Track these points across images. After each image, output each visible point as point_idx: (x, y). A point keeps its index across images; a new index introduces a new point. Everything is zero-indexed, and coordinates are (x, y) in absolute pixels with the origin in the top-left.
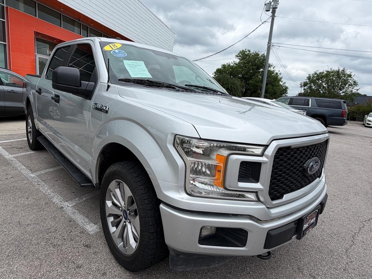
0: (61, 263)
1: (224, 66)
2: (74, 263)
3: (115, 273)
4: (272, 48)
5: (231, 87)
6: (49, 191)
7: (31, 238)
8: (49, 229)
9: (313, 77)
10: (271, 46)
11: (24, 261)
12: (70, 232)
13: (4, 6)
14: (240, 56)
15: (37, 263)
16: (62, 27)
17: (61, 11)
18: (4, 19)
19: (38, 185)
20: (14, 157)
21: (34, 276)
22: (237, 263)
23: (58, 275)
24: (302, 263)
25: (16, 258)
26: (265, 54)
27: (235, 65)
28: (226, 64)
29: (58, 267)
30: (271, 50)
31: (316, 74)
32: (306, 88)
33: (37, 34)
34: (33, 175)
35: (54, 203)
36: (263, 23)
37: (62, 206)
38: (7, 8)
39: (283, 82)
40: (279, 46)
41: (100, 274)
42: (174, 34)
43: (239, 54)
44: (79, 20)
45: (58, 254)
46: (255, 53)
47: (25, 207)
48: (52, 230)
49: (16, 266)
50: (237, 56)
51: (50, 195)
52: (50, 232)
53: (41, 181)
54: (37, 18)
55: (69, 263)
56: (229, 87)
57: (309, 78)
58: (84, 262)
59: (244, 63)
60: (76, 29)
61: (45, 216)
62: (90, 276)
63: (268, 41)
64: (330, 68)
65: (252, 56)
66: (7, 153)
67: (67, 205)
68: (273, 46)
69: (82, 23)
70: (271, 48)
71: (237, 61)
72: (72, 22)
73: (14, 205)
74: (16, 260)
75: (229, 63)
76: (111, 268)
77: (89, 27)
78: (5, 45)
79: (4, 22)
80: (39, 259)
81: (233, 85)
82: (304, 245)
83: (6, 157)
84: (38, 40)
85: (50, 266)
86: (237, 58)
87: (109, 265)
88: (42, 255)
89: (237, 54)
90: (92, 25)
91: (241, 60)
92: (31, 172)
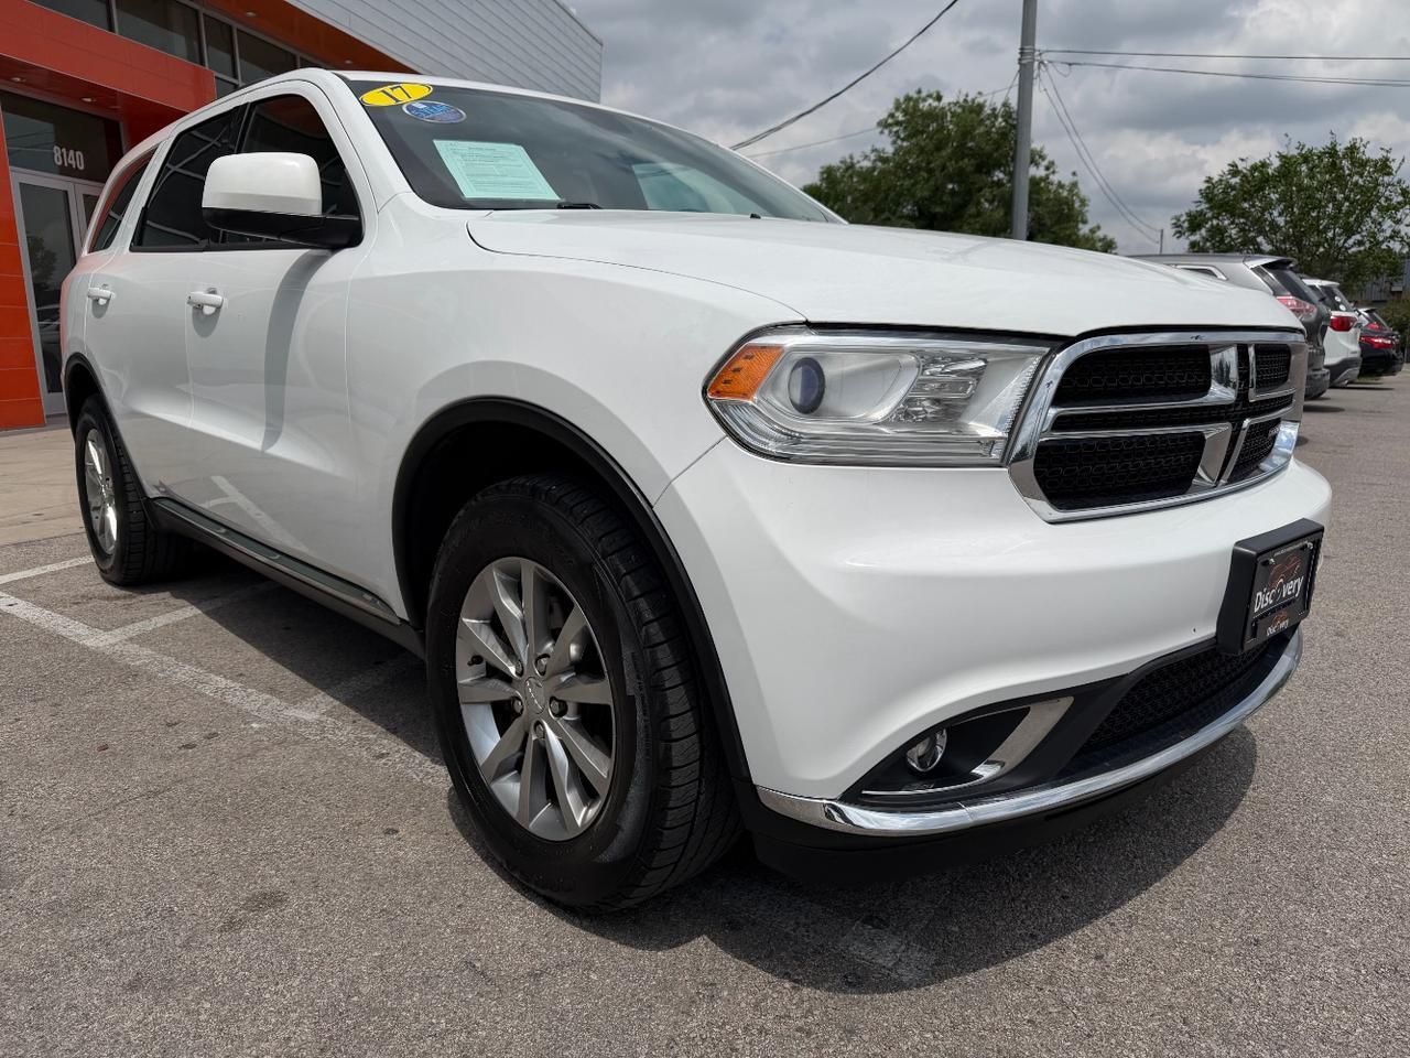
1: (829, 174)
4: (1039, 75)
9: (1228, 186)
10: (1036, 64)
14: (896, 124)
16: (117, 30)
19: (378, 757)
26: (1014, 103)
27: (879, 164)
28: (835, 162)
30: (1035, 81)
31: (1235, 171)
32: (1196, 237)
40: (1070, 64)
42: (597, 46)
43: (892, 115)
46: (966, 100)
50: (884, 124)
53: (372, 736)
57: (1208, 195)
59: (922, 151)
60: (181, 42)
63: (1019, 47)
64: (1294, 144)
65: (952, 116)
66: (79, 627)
68: (1042, 67)
69: (202, 10)
70: (1035, 75)
71: (887, 145)
72: (159, 8)
75: (851, 158)
77: (236, 26)
83: (87, 643)
86: (886, 131)
89: (885, 115)
90: (250, 14)
91: (903, 140)
92: (287, 700)
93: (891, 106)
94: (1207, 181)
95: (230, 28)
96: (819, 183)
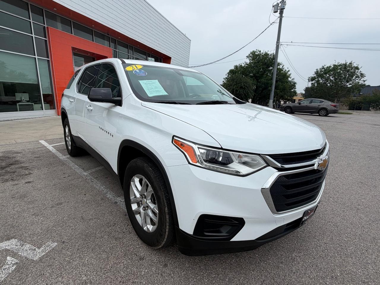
0: (125, 255)
1: (236, 67)
2: (137, 255)
3: (175, 265)
5: (244, 85)
6: (102, 187)
7: (94, 232)
8: (108, 223)
9: (321, 71)
10: (280, 45)
11: (93, 254)
12: (128, 226)
13: (45, 27)
14: (250, 57)
15: (104, 256)
16: (94, 41)
17: (92, 27)
18: (46, 38)
19: (92, 182)
20: (67, 158)
21: (104, 269)
22: (286, 252)
23: (124, 267)
24: (349, 251)
25: (85, 251)
26: (275, 54)
27: (246, 65)
28: (238, 65)
29: (123, 259)
30: (279, 49)
31: (323, 68)
32: (313, 82)
33: (74, 49)
34: (86, 174)
35: (108, 199)
36: (271, 24)
37: (116, 201)
38: (48, 28)
39: (292, 78)
40: (287, 45)
41: (161, 265)
42: (190, 41)
43: (249, 55)
44: (108, 35)
45: (121, 247)
46: (265, 52)
47: (85, 203)
48: (112, 223)
49: (87, 259)
50: (247, 57)
51: (103, 191)
52: (111, 226)
53: (93, 178)
54: (73, 35)
55: (132, 255)
56: (242, 86)
57: (317, 73)
58: (145, 254)
59: (255, 63)
60: (106, 43)
61: (103, 211)
62: (153, 267)
63: (276, 41)
64: (337, 62)
65: (262, 55)
66: (61, 155)
67: (120, 200)
68: (281, 45)
69: (110, 37)
70: (279, 47)
71: (248, 61)
72: (103, 37)
73: (75, 201)
74: (86, 253)
75: (241, 64)
76: (170, 259)
77: (117, 40)
78: (48, 61)
79: (46, 40)
80: (105, 252)
81: (246, 83)
82: (346, 233)
83: (60, 158)
84: (75, 54)
85: (116, 258)
86: (248, 58)
87: (168, 257)
88: (107, 248)
89: (248, 55)
90: (119, 37)
91: (251, 60)
92: (84, 170)
93: (249, 53)
94: (316, 70)
95: (116, 40)
96: (234, 69)
